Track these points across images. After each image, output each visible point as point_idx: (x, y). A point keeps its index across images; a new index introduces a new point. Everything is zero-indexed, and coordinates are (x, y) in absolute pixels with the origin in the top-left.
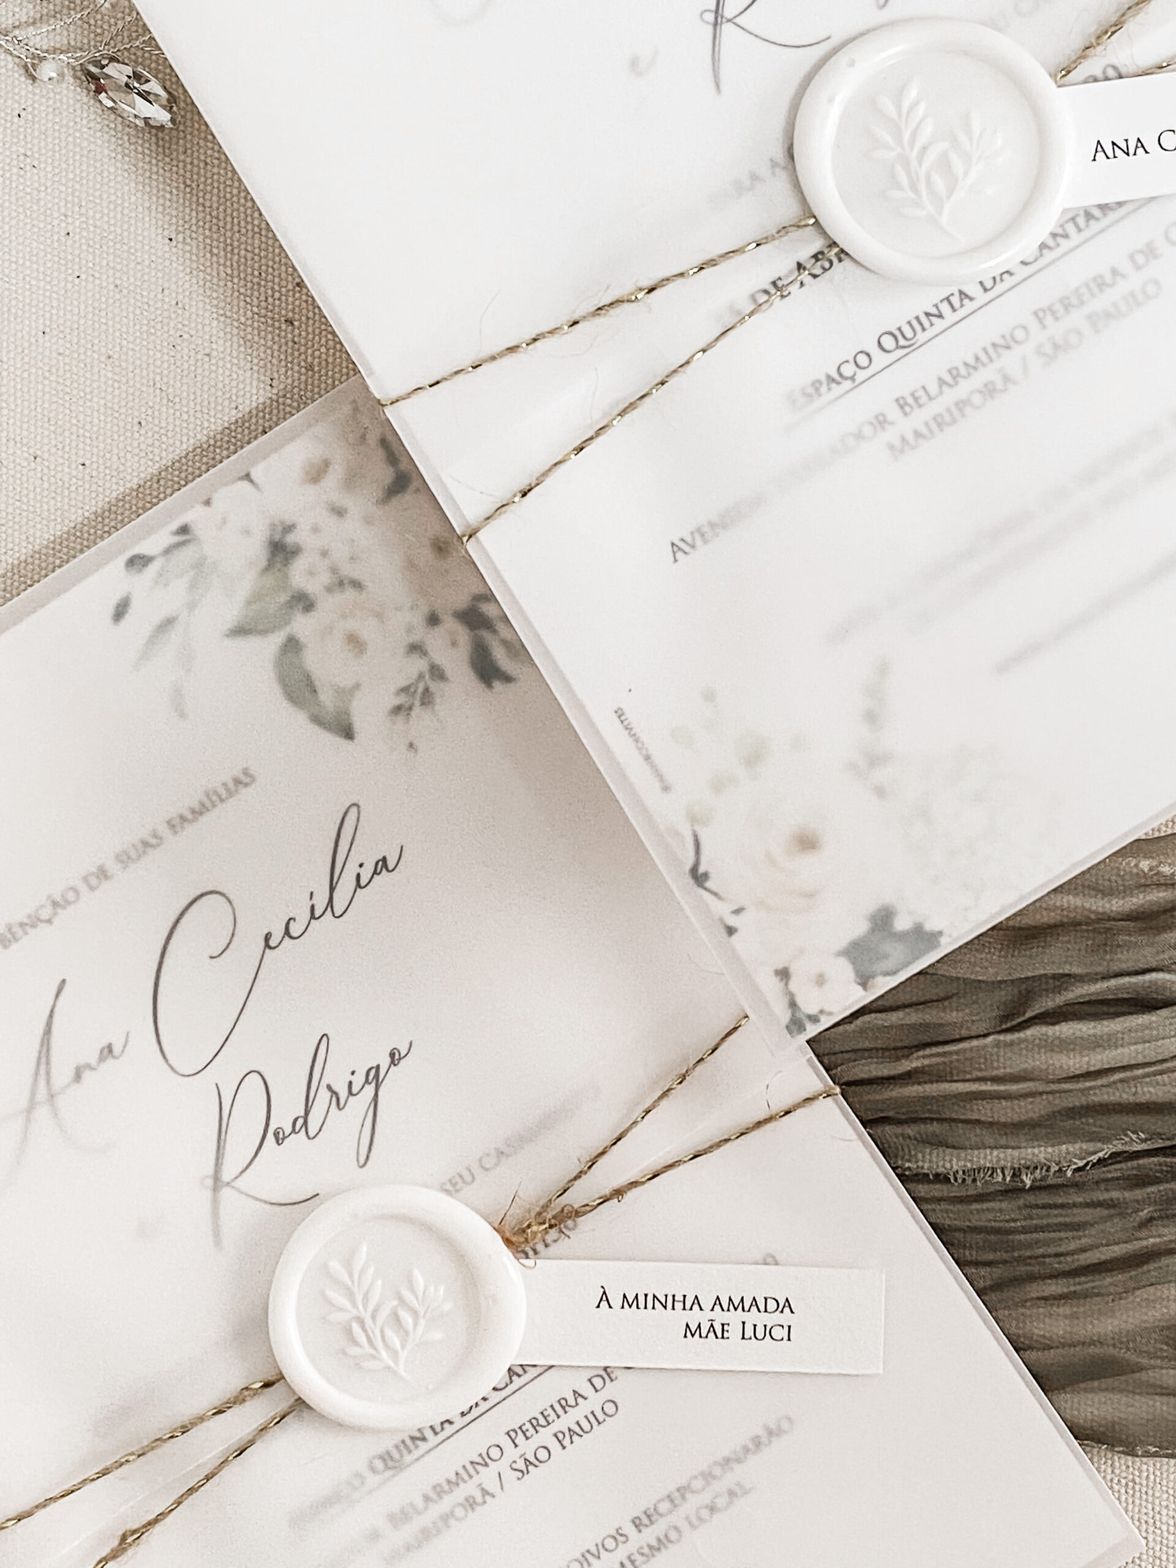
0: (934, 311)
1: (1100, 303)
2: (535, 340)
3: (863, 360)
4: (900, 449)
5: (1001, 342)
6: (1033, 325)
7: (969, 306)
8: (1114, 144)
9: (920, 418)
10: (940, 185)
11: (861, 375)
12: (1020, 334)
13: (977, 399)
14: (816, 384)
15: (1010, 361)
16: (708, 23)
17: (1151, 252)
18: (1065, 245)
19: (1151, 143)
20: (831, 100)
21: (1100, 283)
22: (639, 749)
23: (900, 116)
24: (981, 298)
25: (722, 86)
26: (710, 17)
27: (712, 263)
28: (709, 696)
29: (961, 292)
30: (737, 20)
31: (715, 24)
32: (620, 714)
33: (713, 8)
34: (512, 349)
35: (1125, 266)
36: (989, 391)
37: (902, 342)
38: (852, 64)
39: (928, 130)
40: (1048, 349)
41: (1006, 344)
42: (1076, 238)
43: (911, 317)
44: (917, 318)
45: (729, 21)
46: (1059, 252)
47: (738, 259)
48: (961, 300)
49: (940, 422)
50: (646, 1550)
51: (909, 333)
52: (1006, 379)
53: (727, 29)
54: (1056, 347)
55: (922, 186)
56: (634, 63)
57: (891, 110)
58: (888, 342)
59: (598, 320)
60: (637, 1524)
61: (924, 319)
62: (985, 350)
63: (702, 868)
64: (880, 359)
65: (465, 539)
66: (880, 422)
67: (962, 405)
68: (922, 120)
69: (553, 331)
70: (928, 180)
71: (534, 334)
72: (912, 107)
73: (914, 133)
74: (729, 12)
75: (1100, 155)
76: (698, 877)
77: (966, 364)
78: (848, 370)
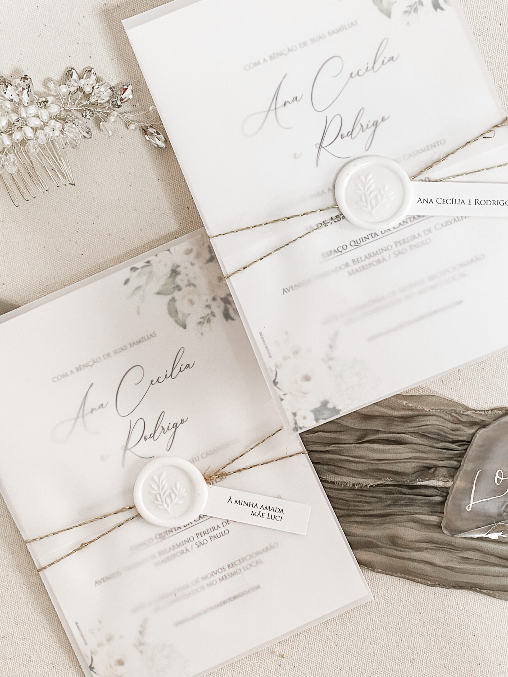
0: (367, 237)
1: (413, 242)
2: (254, 227)
3: (345, 247)
4: (351, 274)
5: (384, 248)
6: (394, 245)
7: (377, 237)
8: (424, 199)
9: (358, 266)
10: (374, 202)
11: (344, 251)
12: (390, 248)
13: (375, 263)
14: (331, 252)
15: (386, 254)
16: (317, 147)
17: (430, 231)
18: (406, 225)
19: (434, 201)
20: (348, 174)
21: (414, 237)
22: (265, 345)
23: (366, 182)
24: (380, 235)
25: (319, 165)
26: (318, 146)
27: (307, 214)
28: (287, 333)
29: (375, 233)
30: (326, 148)
31: (319, 148)
32: (261, 334)
33: (319, 143)
34: (248, 228)
35: (422, 234)
36: (379, 262)
37: (356, 244)
38: (355, 165)
39: (373, 187)
40: (397, 253)
41: (386, 249)
42: (410, 223)
43: (360, 237)
44: (362, 238)
45: (324, 148)
46: (404, 226)
47: (314, 214)
48: (375, 235)
49: (363, 268)
50: (230, 574)
51: (359, 242)
52: (384, 259)
53: (322, 150)
54: (399, 253)
55: (369, 202)
56: (295, 155)
57: (364, 179)
58: (353, 243)
59: (273, 224)
60: (229, 566)
61: (364, 239)
62: (379, 250)
63: (276, 381)
64: (350, 248)
65: (226, 278)
66: (347, 265)
67: (370, 264)
68: (372, 184)
69: (260, 225)
70: (371, 201)
71: (254, 225)
72: (370, 180)
73: (369, 187)
74: (324, 145)
75: (420, 202)
76: (275, 383)
77: (373, 253)
78: (340, 249)
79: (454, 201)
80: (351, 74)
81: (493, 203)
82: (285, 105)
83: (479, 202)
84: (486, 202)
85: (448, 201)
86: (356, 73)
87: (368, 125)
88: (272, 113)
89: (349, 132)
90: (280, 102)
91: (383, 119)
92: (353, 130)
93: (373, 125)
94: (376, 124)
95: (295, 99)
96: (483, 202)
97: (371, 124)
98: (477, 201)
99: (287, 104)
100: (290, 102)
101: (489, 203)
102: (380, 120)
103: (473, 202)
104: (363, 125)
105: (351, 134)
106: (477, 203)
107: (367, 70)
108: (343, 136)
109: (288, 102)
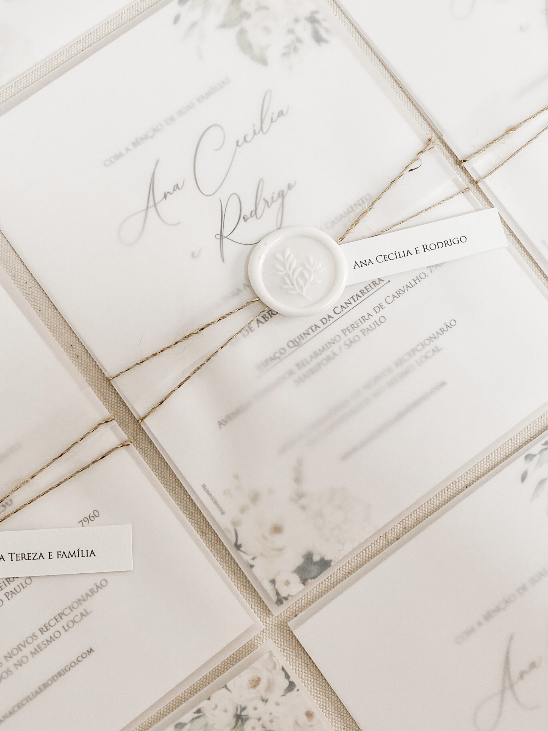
0: (306, 332)
1: (365, 325)
2: (162, 351)
3: (282, 351)
4: (299, 381)
5: (331, 341)
6: (342, 335)
7: (319, 330)
8: (361, 262)
9: (305, 370)
10: (301, 282)
11: (283, 356)
12: (337, 338)
13: (324, 362)
14: (267, 361)
15: (335, 348)
16: (219, 239)
17: (381, 307)
18: (351, 306)
19: (374, 260)
20: (260, 257)
21: (364, 319)
22: (212, 499)
23: (284, 260)
24: (323, 327)
25: (225, 259)
26: (219, 237)
27: (224, 317)
28: (236, 477)
29: (315, 325)
30: (227, 237)
31: (221, 239)
32: (204, 486)
33: (220, 233)
34: (155, 355)
35: (373, 312)
36: (329, 359)
37: (296, 344)
38: (266, 244)
39: (295, 263)
40: (348, 343)
41: (333, 342)
42: (354, 304)
43: (298, 335)
44: (301, 335)
45: (226, 237)
46: (348, 309)
47: (232, 315)
48: (316, 328)
49: (312, 371)
51: (298, 340)
52: (334, 354)
53: (225, 240)
54: (351, 342)
55: (295, 283)
56: (193, 255)
57: (281, 258)
58: (291, 344)
59: (185, 341)
61: (303, 335)
62: (326, 344)
63: (239, 543)
64: (289, 350)
65: (140, 421)
66: (291, 373)
67: (319, 365)
68: (292, 260)
69: (169, 347)
70: (297, 280)
71: (162, 349)
72: (289, 256)
73: (290, 265)
74: (225, 234)
75: (357, 266)
76: (238, 547)
77: (319, 350)
78: (278, 355)
79: (398, 255)
80: (237, 142)
81: (446, 243)
82: (165, 197)
83: (428, 248)
84: (437, 245)
85: (391, 257)
86: (243, 139)
87: (272, 198)
88: (152, 211)
89: (252, 212)
90: (159, 196)
91: (290, 187)
92: (256, 208)
93: (279, 196)
94: (283, 194)
95: (176, 187)
96: (433, 247)
97: (276, 196)
98: (425, 247)
99: (168, 195)
100: (171, 192)
101: (440, 245)
102: (285, 189)
103: (421, 249)
104: (267, 199)
105: (256, 213)
106: (426, 250)
107: (255, 134)
108: (246, 218)
109: (169, 192)
